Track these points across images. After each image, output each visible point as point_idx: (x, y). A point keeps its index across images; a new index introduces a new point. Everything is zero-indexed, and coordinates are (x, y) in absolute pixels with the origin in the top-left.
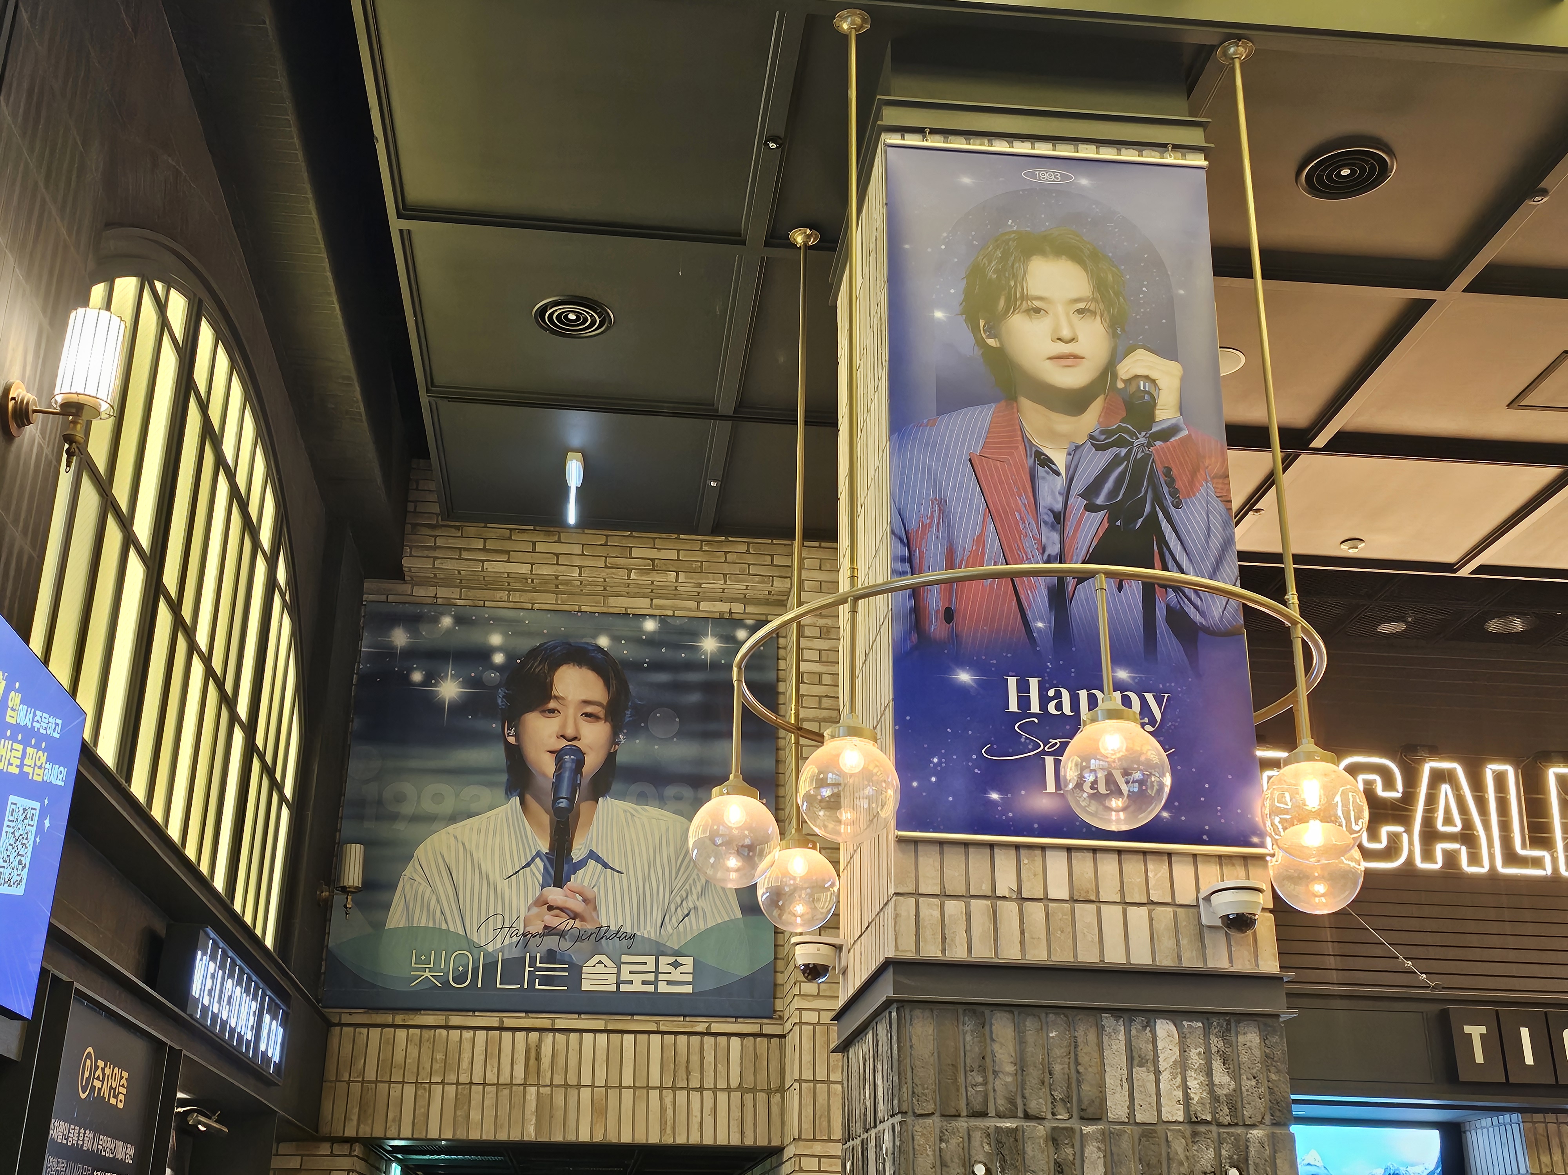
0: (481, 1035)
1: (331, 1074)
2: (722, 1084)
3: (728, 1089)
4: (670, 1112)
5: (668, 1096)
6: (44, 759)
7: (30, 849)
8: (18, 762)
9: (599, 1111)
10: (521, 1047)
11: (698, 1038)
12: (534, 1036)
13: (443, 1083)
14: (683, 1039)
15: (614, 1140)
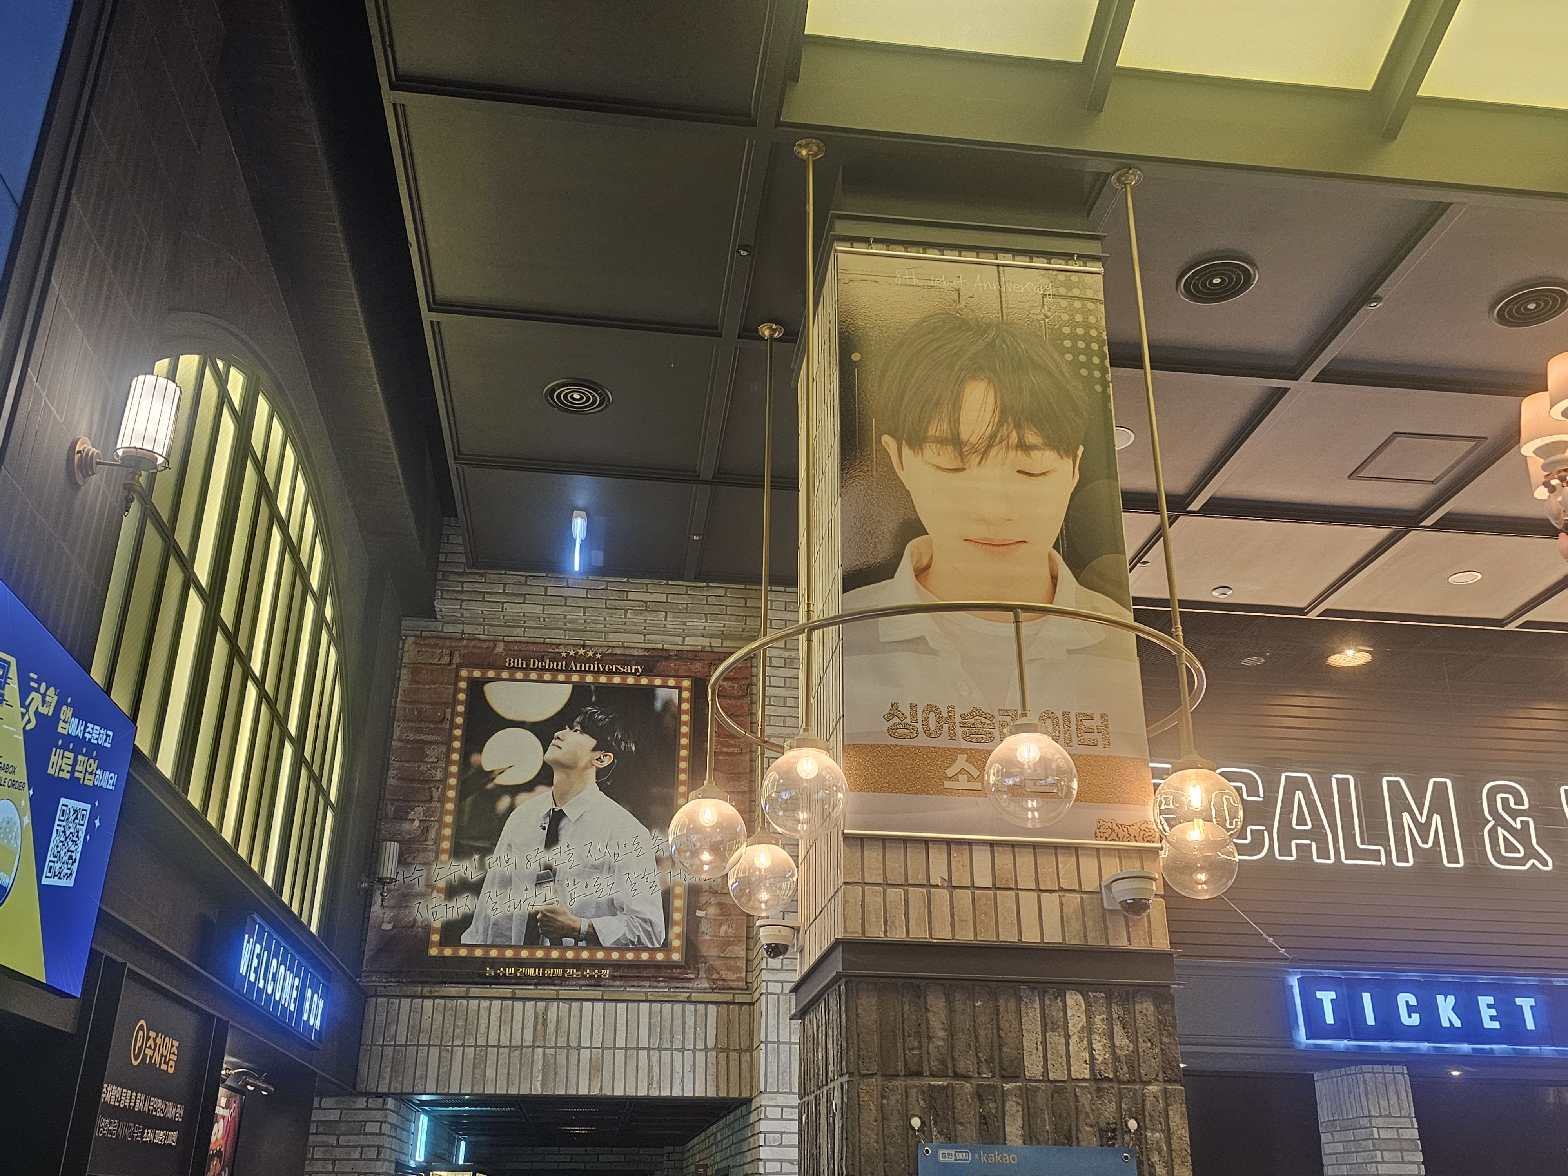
0: (496, 1004)
1: (367, 1039)
2: (700, 1045)
3: (706, 1049)
4: (656, 1069)
5: (655, 1055)
6: (94, 766)
7: (80, 845)
8: (69, 768)
9: (596, 1068)
10: (530, 1014)
11: (680, 1005)
12: (541, 1005)
13: (463, 1045)
14: (668, 1006)
15: (609, 1094)
